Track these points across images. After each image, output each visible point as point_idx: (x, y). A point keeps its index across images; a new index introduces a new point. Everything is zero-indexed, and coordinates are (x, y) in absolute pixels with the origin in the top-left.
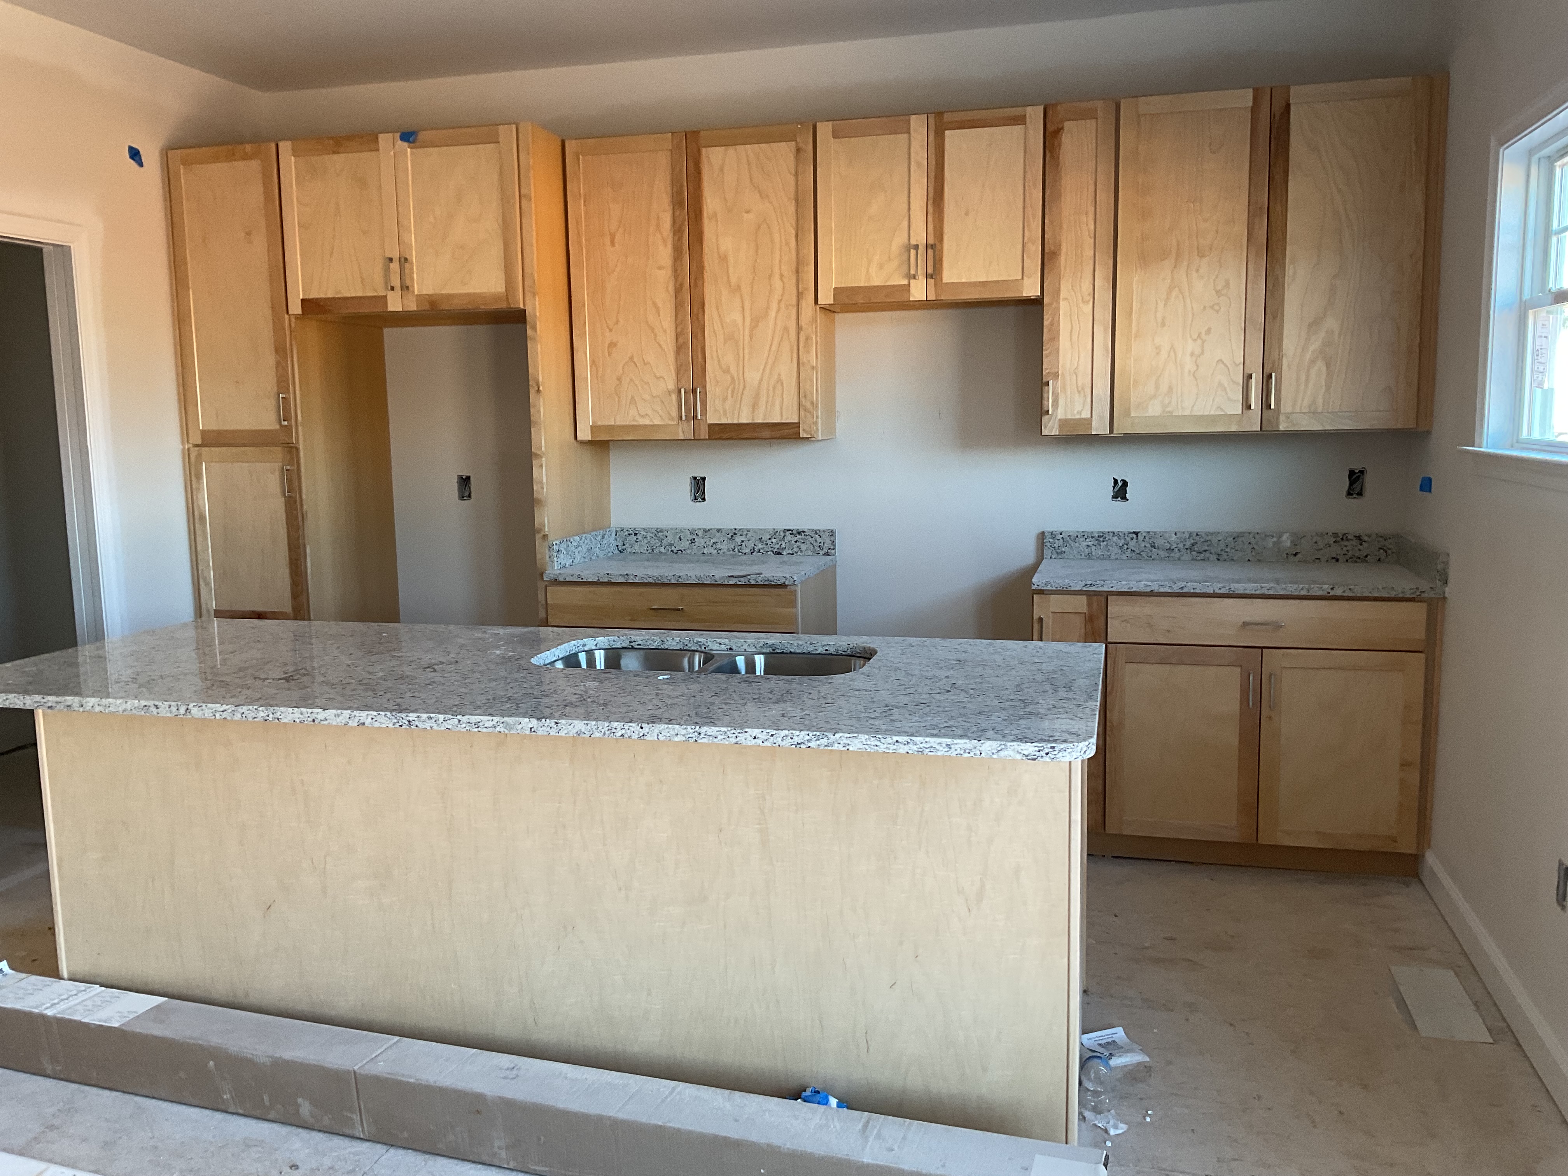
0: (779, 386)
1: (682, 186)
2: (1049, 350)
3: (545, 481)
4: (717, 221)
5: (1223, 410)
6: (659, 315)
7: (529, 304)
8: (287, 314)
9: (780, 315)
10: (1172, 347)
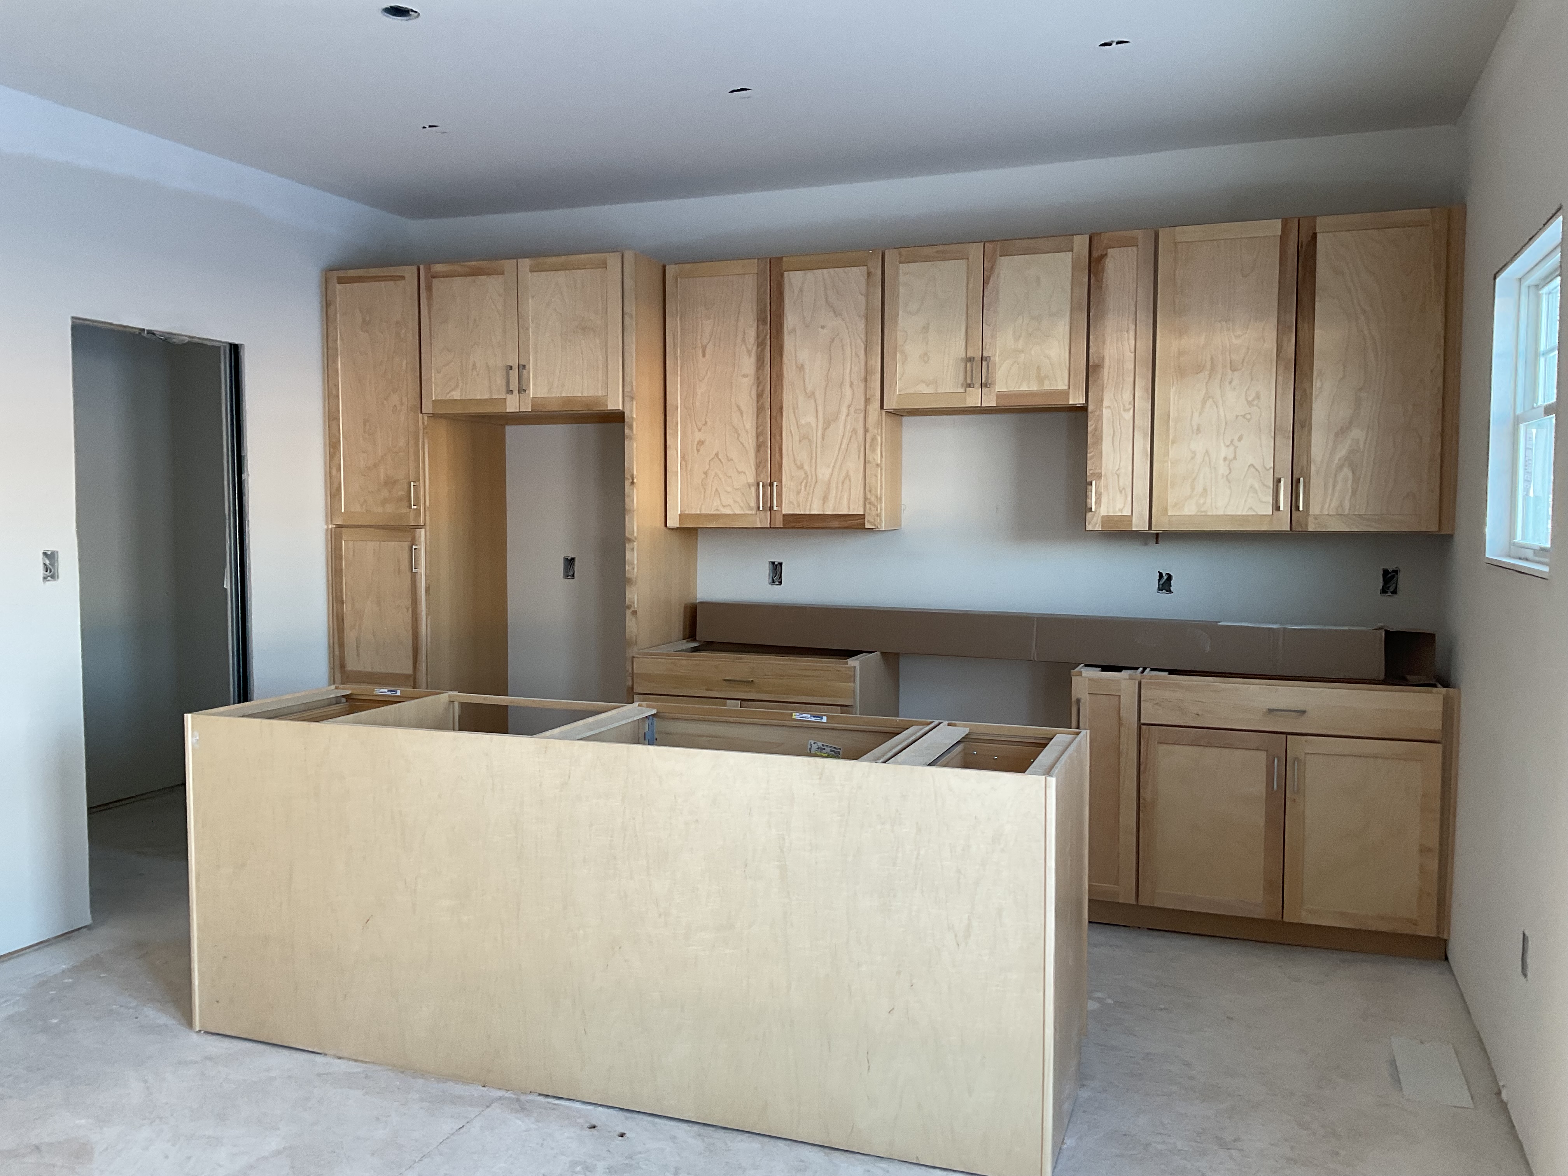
0: (847, 481)
1: (765, 305)
2: (1093, 453)
3: (636, 563)
4: (796, 335)
5: (1254, 511)
6: (742, 418)
7: (627, 407)
8: (421, 412)
9: (849, 418)
10: (1207, 452)
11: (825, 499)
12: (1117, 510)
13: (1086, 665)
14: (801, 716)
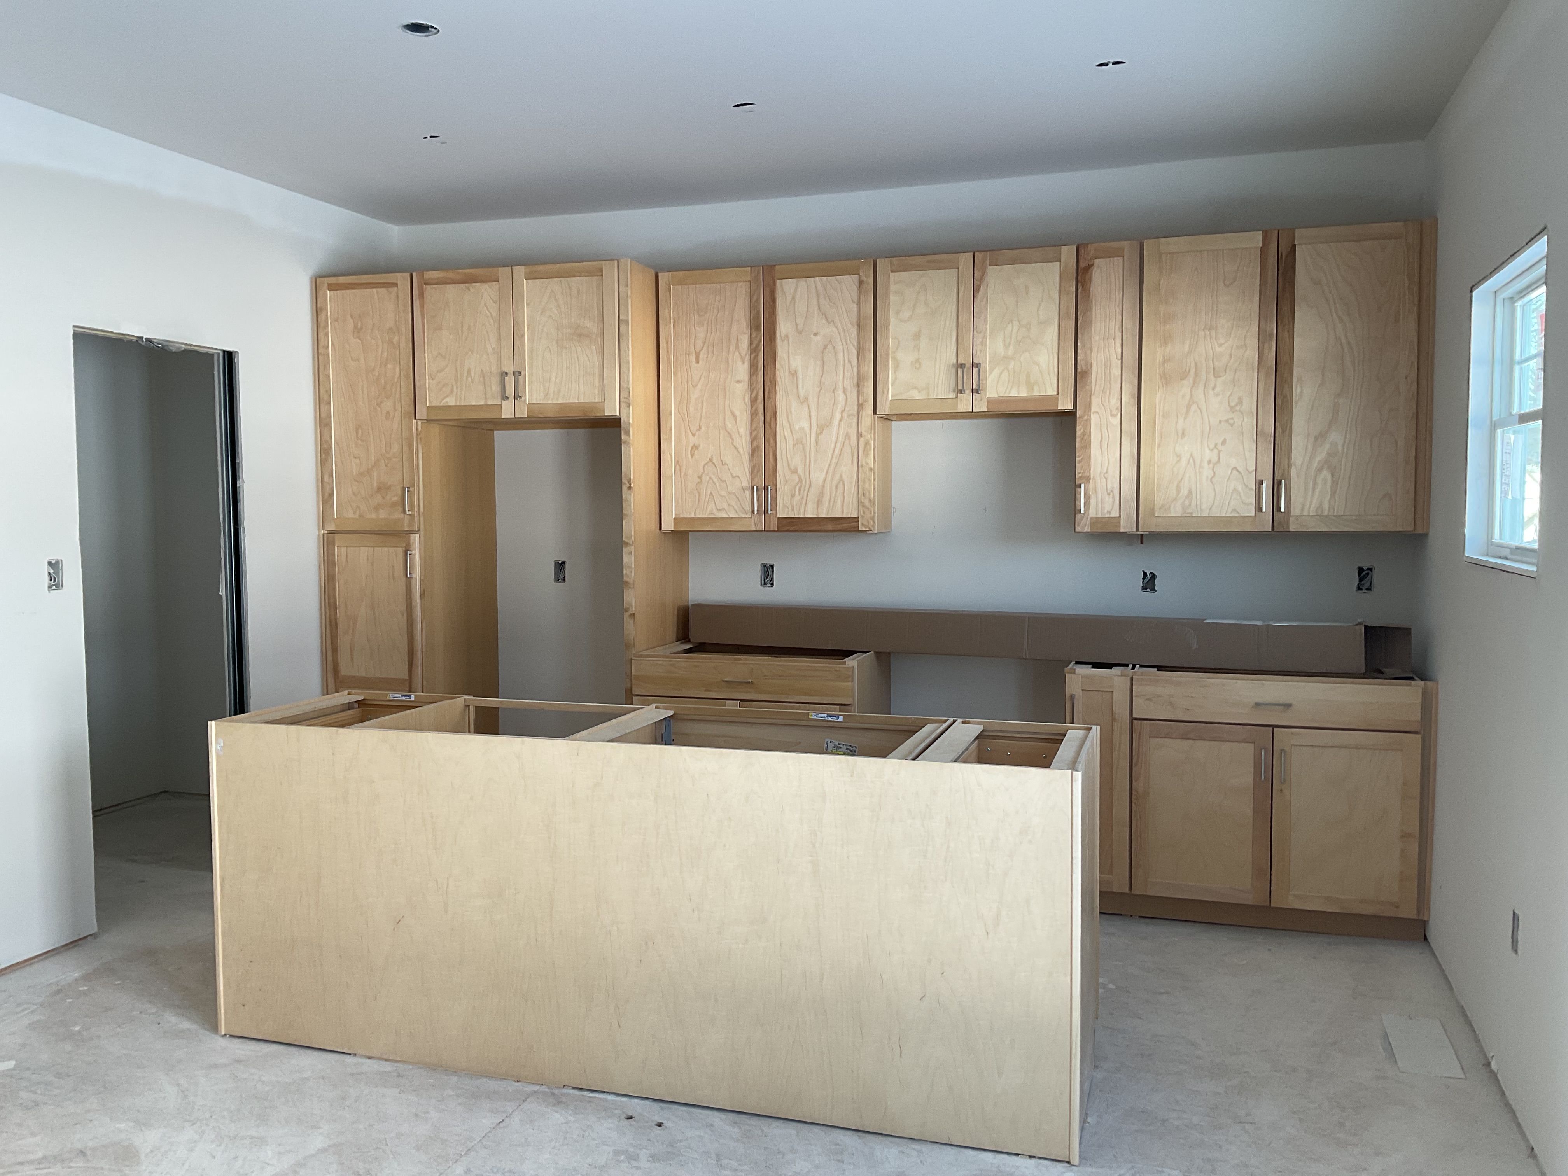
0: (841, 485)
1: (758, 312)
2: (1082, 457)
3: (633, 566)
4: (789, 342)
5: (1238, 513)
6: (736, 422)
7: (624, 412)
8: (415, 418)
9: (842, 423)
10: (1191, 456)
11: (819, 502)
12: (1106, 512)
13: (1077, 663)
14: (817, 716)
